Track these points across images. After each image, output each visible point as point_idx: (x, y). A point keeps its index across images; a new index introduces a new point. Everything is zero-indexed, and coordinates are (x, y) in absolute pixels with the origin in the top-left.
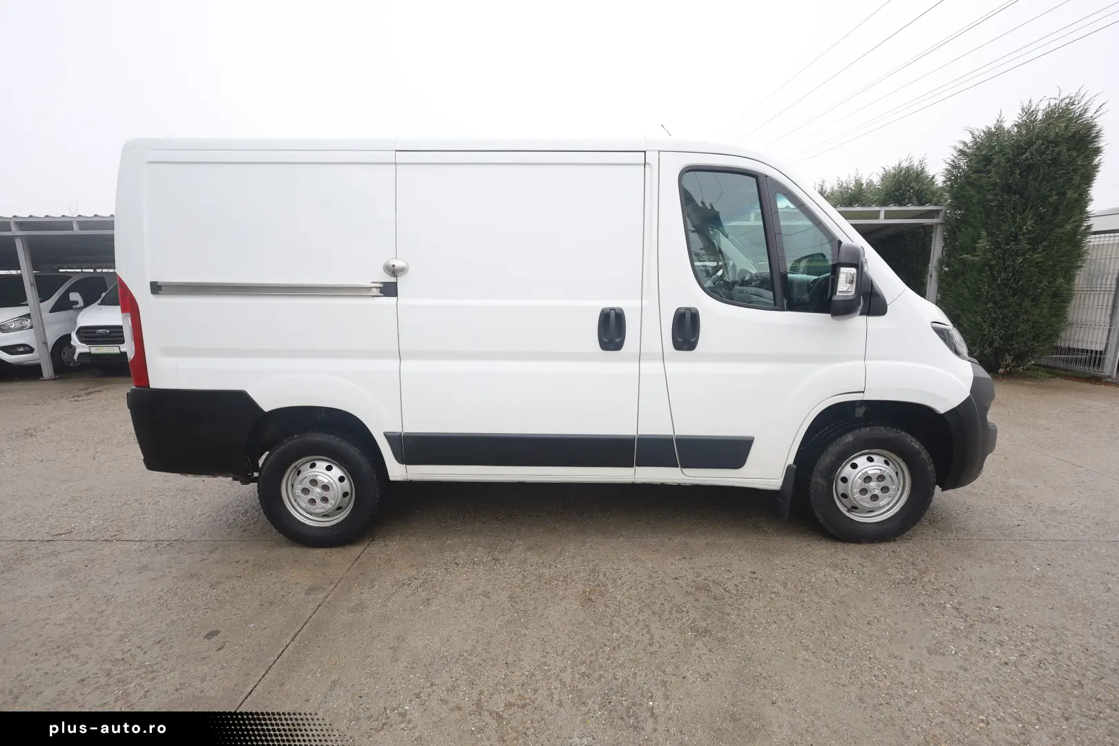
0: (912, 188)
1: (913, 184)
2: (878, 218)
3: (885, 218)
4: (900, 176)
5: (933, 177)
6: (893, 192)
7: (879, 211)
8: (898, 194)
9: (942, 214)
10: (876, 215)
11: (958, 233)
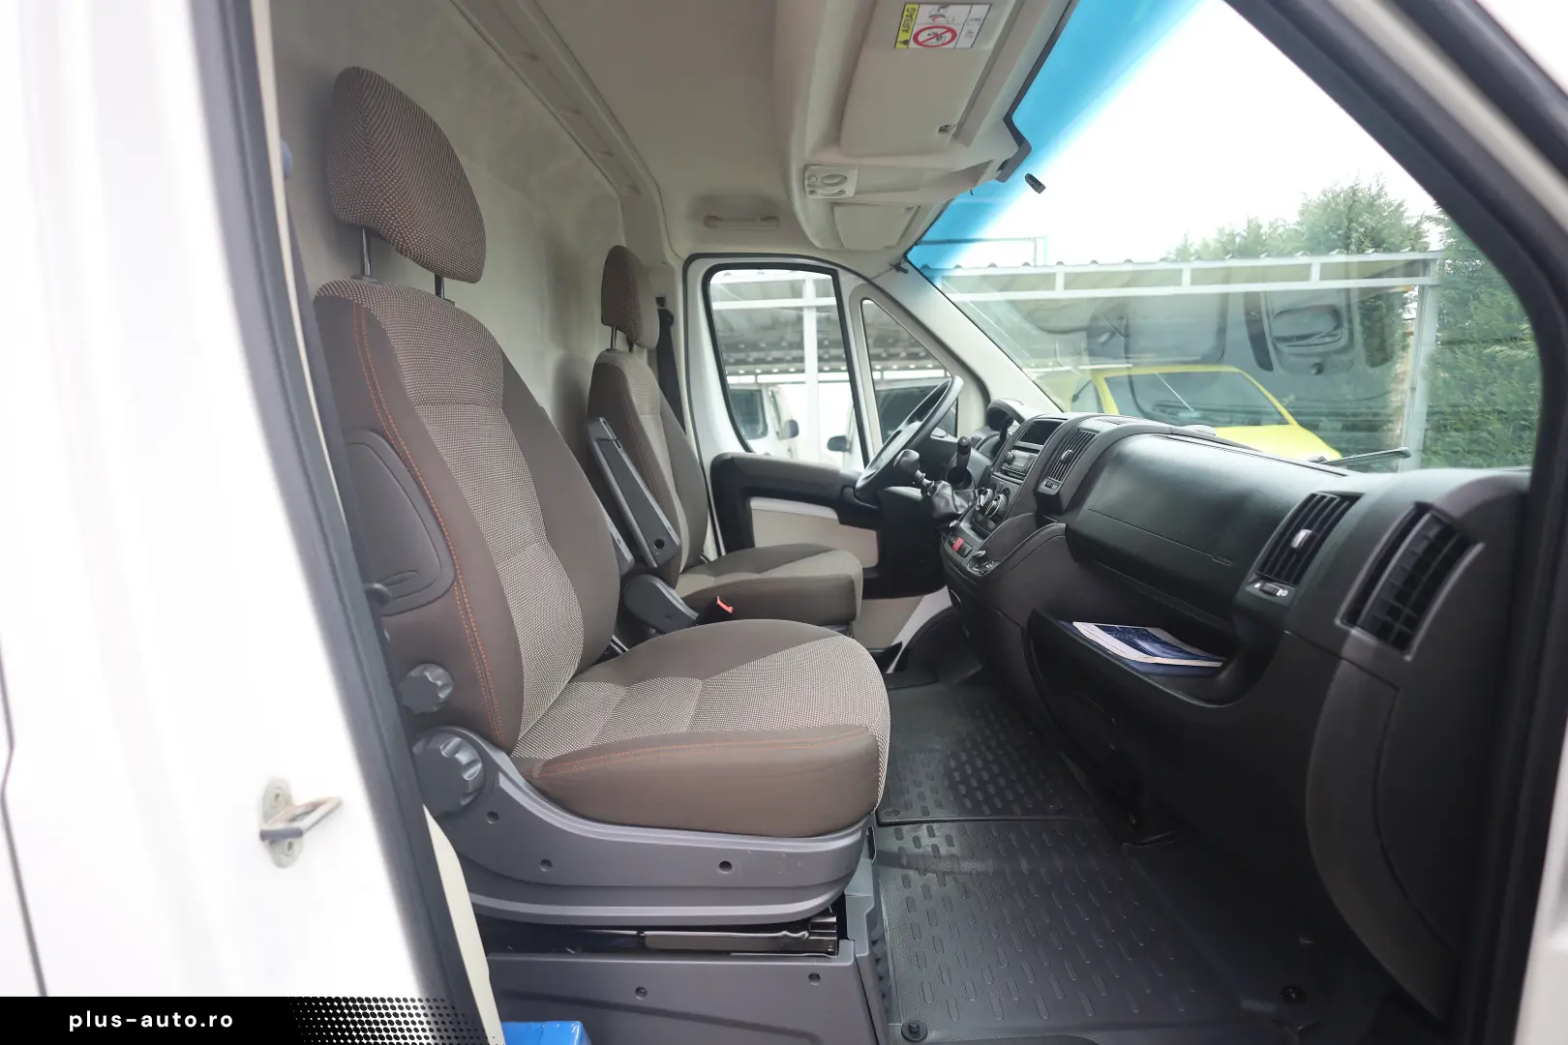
0: (1361, 225)
1: (1365, 217)
2: (1306, 277)
3: (1321, 279)
4: (1337, 204)
5: (1400, 205)
6: (1326, 232)
7: (1310, 265)
8: (1335, 237)
9: (1435, 268)
10: (1303, 272)
11: (1473, 304)
